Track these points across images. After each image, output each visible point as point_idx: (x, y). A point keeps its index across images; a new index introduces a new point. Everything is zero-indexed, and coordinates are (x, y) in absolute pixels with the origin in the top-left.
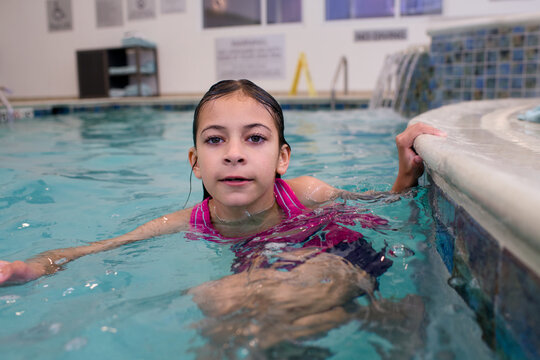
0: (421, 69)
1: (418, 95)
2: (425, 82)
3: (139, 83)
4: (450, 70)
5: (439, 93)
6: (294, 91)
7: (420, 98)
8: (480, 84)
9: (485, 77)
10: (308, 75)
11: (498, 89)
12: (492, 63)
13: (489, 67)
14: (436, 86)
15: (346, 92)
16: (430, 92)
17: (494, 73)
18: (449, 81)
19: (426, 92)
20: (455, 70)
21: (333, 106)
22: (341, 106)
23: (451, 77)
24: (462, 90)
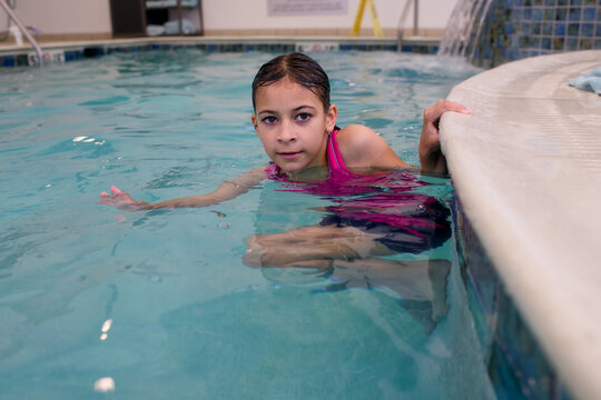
0: (497, 11)
1: (492, 41)
2: (501, 26)
3: (180, 18)
4: (529, 13)
5: (515, 39)
6: (357, 28)
7: (495, 45)
8: (561, 31)
9: (567, 22)
10: (373, 9)
11: (581, 37)
12: (575, 7)
13: (572, 10)
14: (513, 31)
15: (416, 31)
16: (506, 38)
17: (578, 19)
18: (527, 26)
19: (502, 37)
20: (534, 13)
21: (400, 48)
22: (409, 48)
23: (529, 22)
24: (541, 36)
